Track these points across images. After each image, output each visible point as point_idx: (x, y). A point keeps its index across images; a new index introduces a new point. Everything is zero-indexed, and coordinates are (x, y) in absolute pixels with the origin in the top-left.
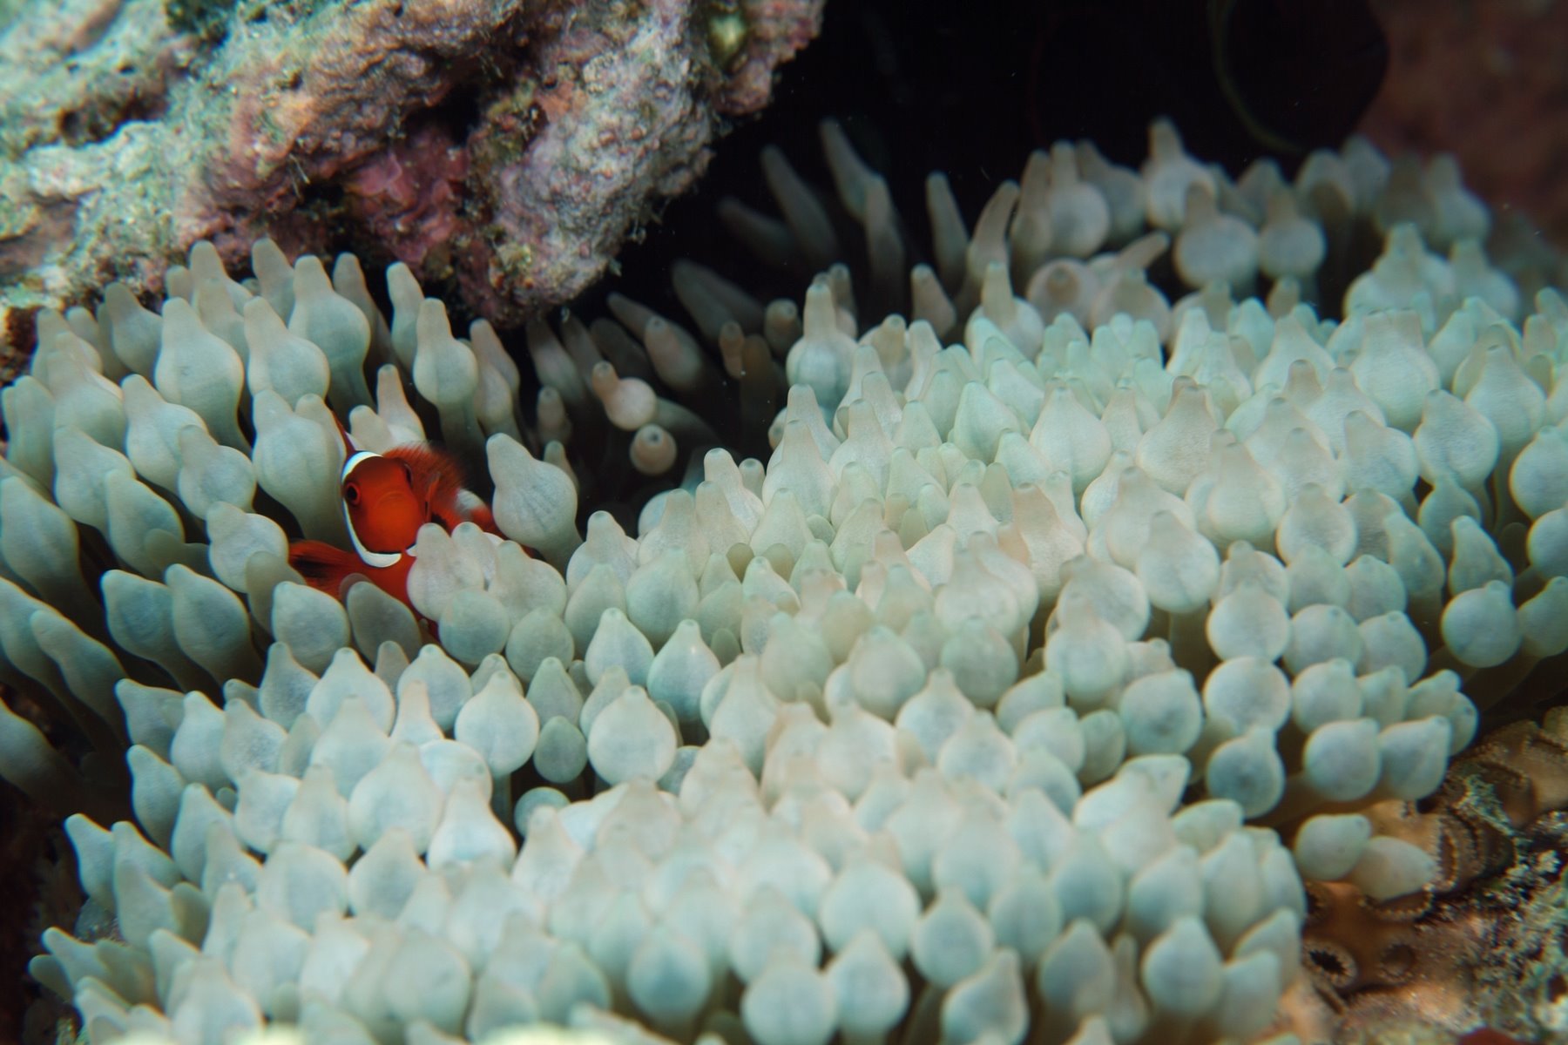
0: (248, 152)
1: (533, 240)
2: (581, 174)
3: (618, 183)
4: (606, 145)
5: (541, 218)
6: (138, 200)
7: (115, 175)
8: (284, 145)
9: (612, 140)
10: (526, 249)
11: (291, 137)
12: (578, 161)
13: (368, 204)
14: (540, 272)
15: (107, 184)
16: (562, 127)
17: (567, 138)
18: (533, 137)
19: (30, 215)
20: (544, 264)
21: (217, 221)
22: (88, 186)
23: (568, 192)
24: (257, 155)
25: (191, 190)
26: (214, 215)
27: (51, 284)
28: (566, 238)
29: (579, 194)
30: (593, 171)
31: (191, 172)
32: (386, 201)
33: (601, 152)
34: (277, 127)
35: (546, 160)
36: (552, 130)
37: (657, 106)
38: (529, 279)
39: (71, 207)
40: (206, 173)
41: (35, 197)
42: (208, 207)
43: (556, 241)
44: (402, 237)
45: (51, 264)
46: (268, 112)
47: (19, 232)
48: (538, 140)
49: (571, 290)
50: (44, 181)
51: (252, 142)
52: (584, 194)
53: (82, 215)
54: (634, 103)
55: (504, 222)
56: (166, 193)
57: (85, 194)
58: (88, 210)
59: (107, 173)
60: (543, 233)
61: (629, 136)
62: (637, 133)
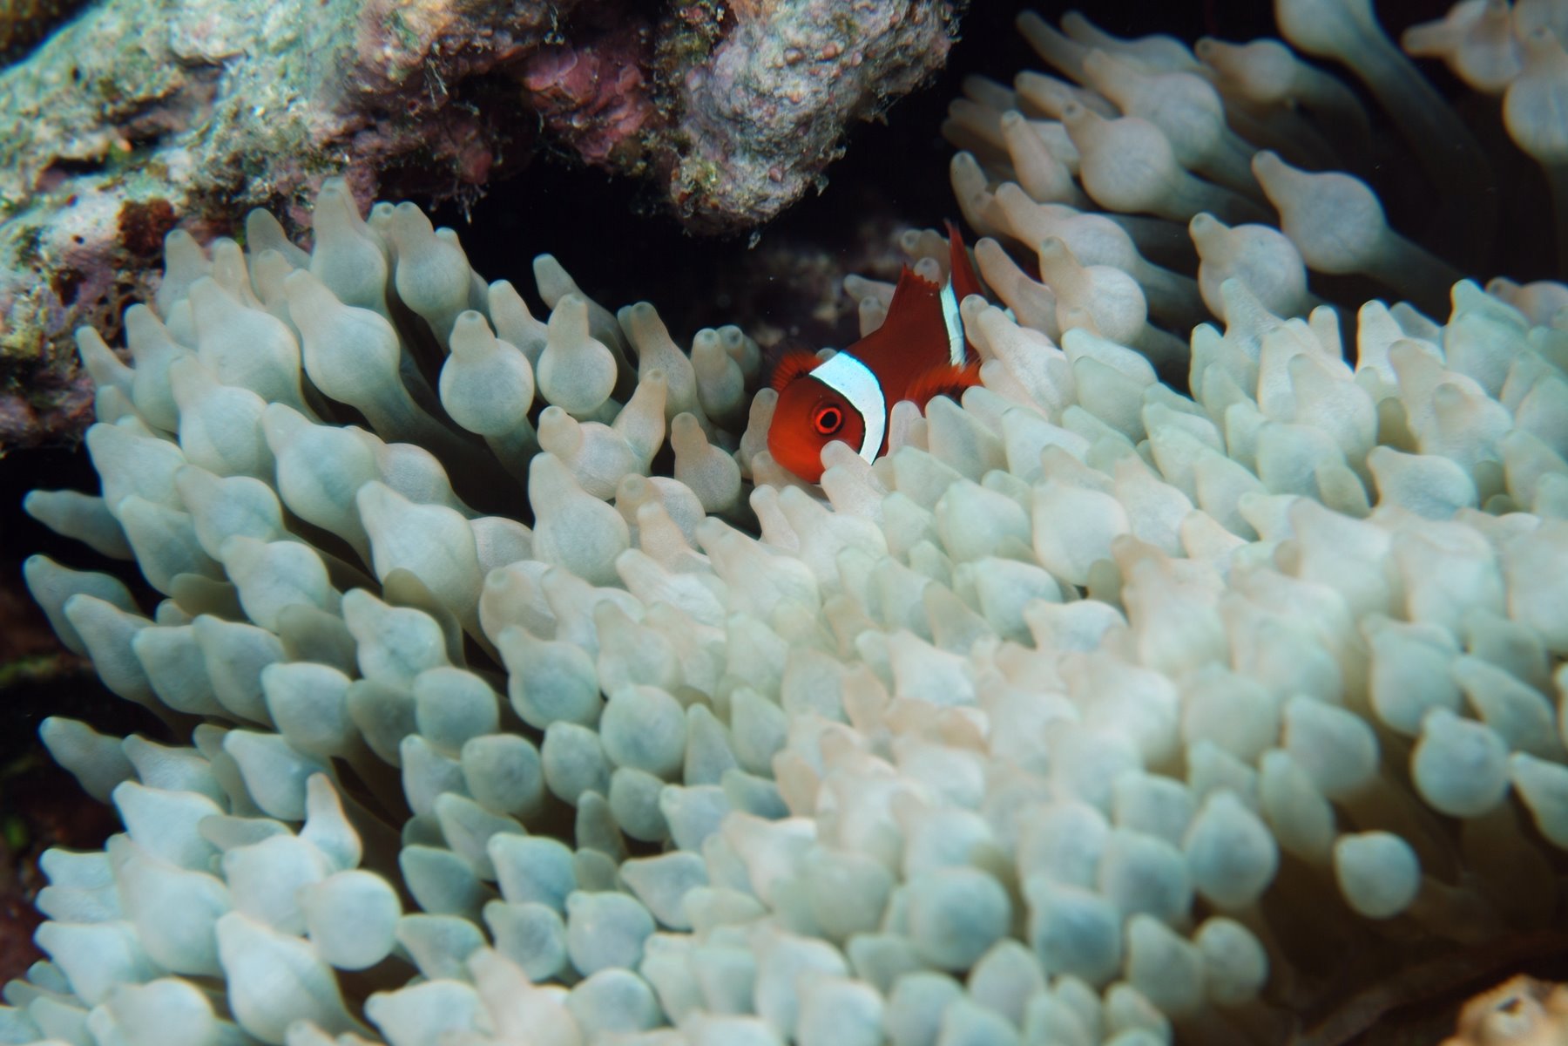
0: (378, 56)
1: (719, 157)
2: (762, 96)
3: (808, 106)
4: (792, 64)
5: (724, 135)
6: (276, 80)
7: (260, 42)
8: (418, 47)
9: (798, 59)
10: (712, 167)
11: (426, 41)
12: (759, 82)
13: (536, 98)
14: (723, 195)
15: (253, 51)
16: (749, 34)
17: (753, 49)
18: (718, 40)
19: (173, 76)
20: (729, 187)
21: (355, 118)
22: (233, 50)
23: (748, 116)
24: (388, 59)
25: (327, 82)
26: (352, 113)
27: (177, 175)
28: (753, 159)
29: (761, 119)
30: (777, 93)
31: (327, 60)
32: (558, 96)
33: (786, 71)
34: (409, 30)
35: (729, 71)
36: (739, 32)
37: (857, 21)
38: (714, 200)
39: (216, 70)
40: (340, 65)
41: (174, 58)
42: (343, 103)
43: (742, 163)
44: (580, 134)
45: (181, 146)
47: (159, 93)
48: (722, 45)
49: (762, 214)
50: (184, 40)
51: (383, 44)
52: (767, 119)
53: (225, 84)
54: (825, 17)
55: (688, 130)
56: (303, 77)
57: (230, 58)
58: (232, 78)
59: (250, 37)
60: (728, 153)
61: (820, 54)
62: (831, 51)
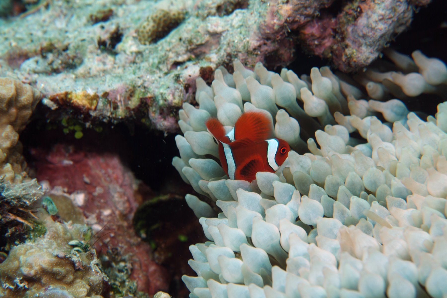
0: (272, 22)
1: (356, 48)
2: (372, 29)
3: (383, 31)
5: (359, 41)
6: (239, 35)
7: (232, 26)
8: (283, 20)
9: (382, 19)
10: (354, 51)
11: (285, 18)
12: (372, 25)
13: (307, 36)
14: (358, 57)
15: (230, 29)
16: (367, 14)
17: (368, 17)
18: (358, 17)
19: (207, 37)
20: (360, 55)
21: (262, 42)
22: (224, 29)
23: (368, 34)
24: (275, 23)
25: (255, 33)
26: (261, 40)
27: (213, 60)
28: (367, 47)
29: (371, 35)
30: (376, 28)
31: (255, 27)
32: (313, 35)
33: (379, 22)
34: (281, 15)
35: (362, 24)
36: (364, 14)
37: (397, 8)
38: (355, 59)
39: (219, 35)
40: (259, 28)
41: (209, 32)
42: (260, 38)
43: (364, 48)
44: (317, 46)
45: (213, 53)
46: (279, 10)
47: (203, 42)
48: (359, 18)
49: (367, 63)
50: (211, 27)
51: (273, 19)
52: (373, 35)
53: (222, 38)
54: (390, 7)
55: (348, 42)
56: (247, 33)
57: (223, 32)
58: (224, 37)
59: (229, 26)
60: (360, 46)
61: (387, 17)
62: (390, 16)
